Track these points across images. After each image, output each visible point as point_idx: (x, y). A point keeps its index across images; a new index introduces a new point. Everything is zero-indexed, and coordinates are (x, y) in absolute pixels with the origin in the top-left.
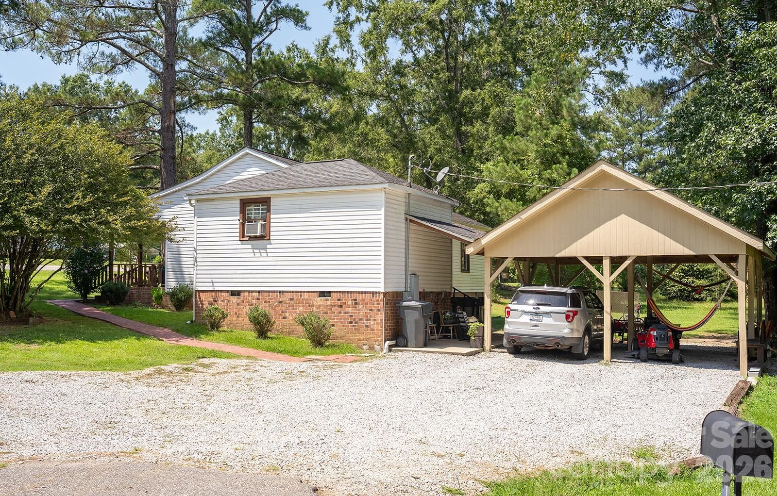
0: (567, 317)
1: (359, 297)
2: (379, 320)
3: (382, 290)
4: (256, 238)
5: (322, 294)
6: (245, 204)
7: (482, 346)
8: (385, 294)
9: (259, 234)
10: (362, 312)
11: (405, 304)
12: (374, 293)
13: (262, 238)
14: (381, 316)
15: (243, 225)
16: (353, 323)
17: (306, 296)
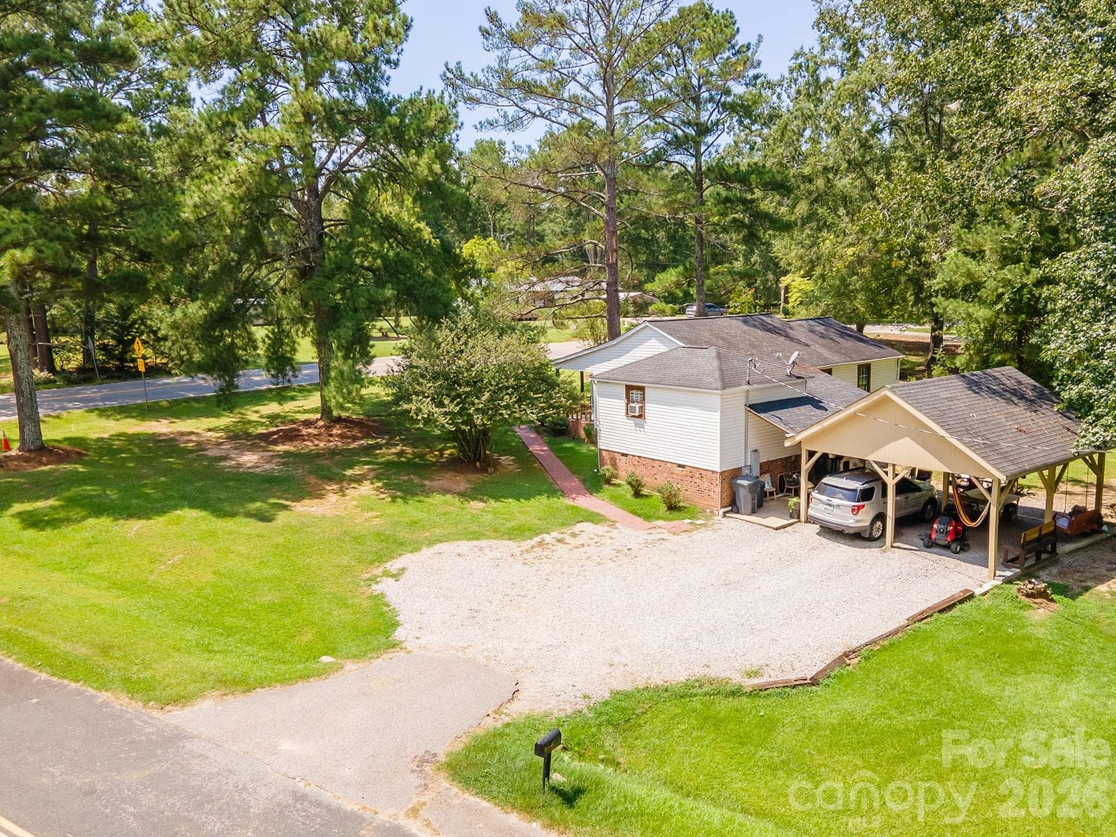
0: (853, 510)
1: (704, 473)
2: (716, 493)
3: (719, 470)
4: (634, 416)
5: (680, 466)
6: (629, 388)
7: (799, 517)
8: (721, 473)
9: (637, 414)
10: (706, 485)
11: (739, 482)
12: (713, 472)
13: (640, 416)
14: (718, 489)
15: (627, 404)
16: (701, 491)
17: (669, 465)
